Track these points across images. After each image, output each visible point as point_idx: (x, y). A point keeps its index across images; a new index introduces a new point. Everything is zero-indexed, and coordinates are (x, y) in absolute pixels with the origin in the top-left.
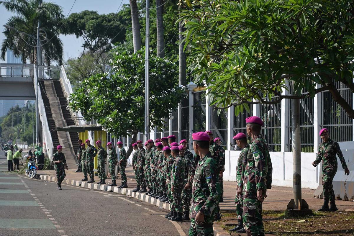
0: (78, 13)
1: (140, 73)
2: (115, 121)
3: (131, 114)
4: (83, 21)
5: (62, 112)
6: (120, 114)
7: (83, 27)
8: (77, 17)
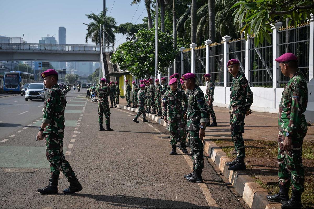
0: (124, 24)
1: (152, 40)
2: (137, 68)
3: (147, 64)
4: (126, 27)
5: (113, 67)
6: (140, 65)
7: (126, 30)
8: (123, 25)
